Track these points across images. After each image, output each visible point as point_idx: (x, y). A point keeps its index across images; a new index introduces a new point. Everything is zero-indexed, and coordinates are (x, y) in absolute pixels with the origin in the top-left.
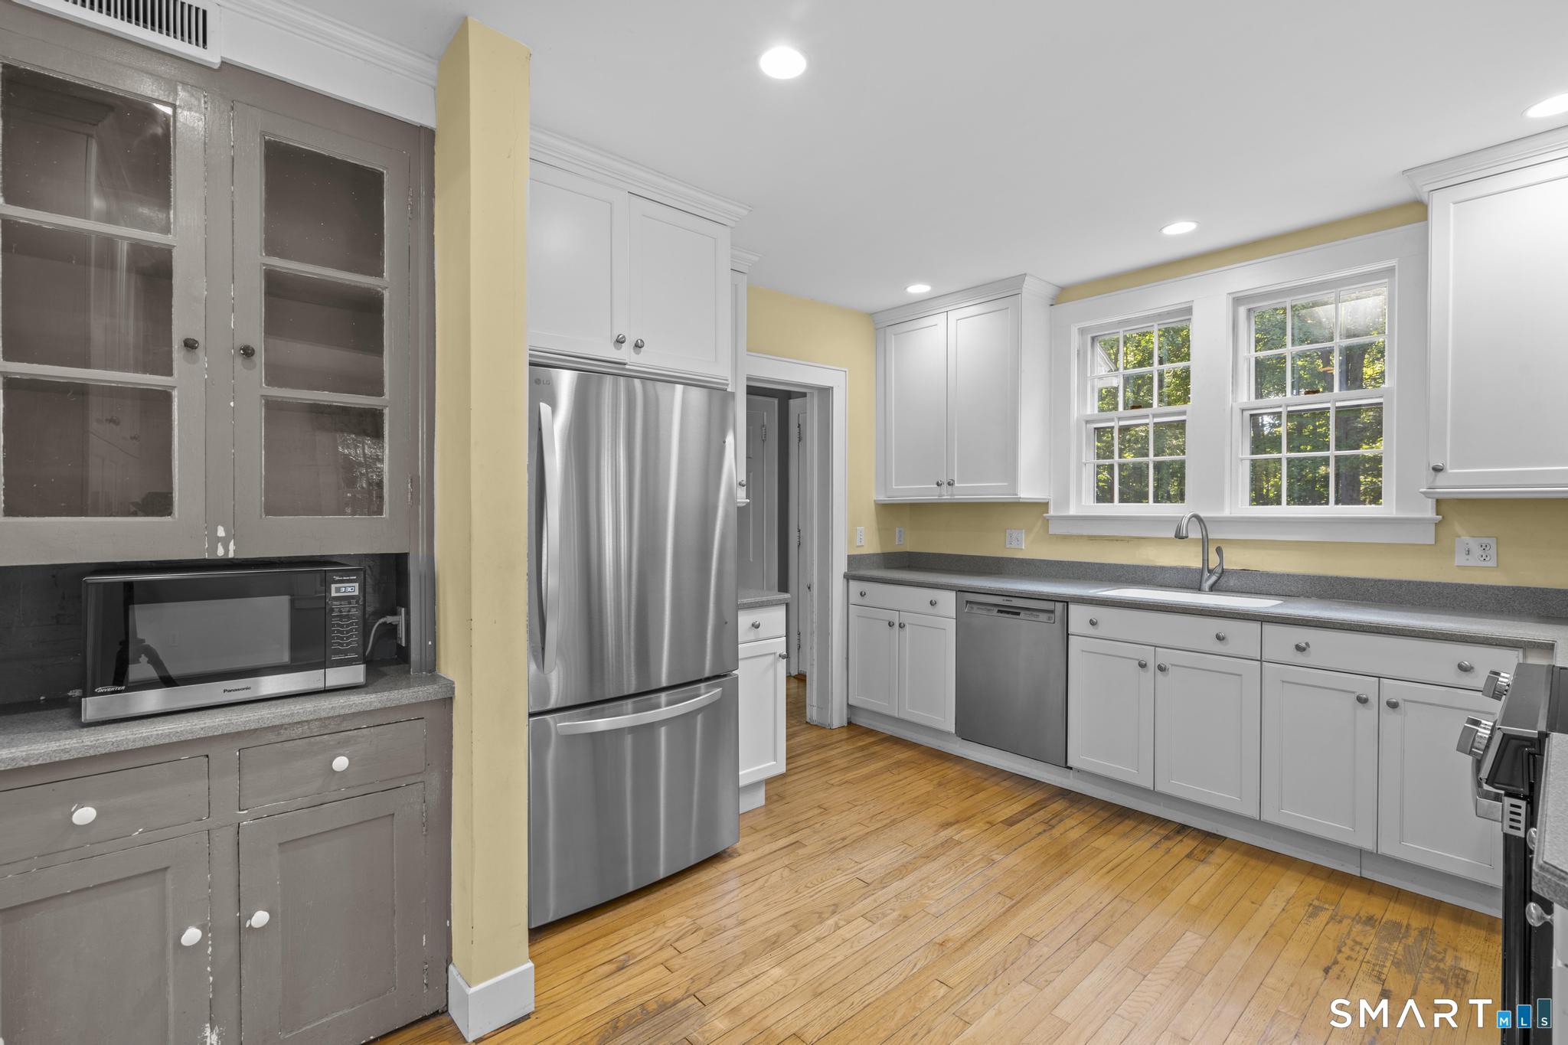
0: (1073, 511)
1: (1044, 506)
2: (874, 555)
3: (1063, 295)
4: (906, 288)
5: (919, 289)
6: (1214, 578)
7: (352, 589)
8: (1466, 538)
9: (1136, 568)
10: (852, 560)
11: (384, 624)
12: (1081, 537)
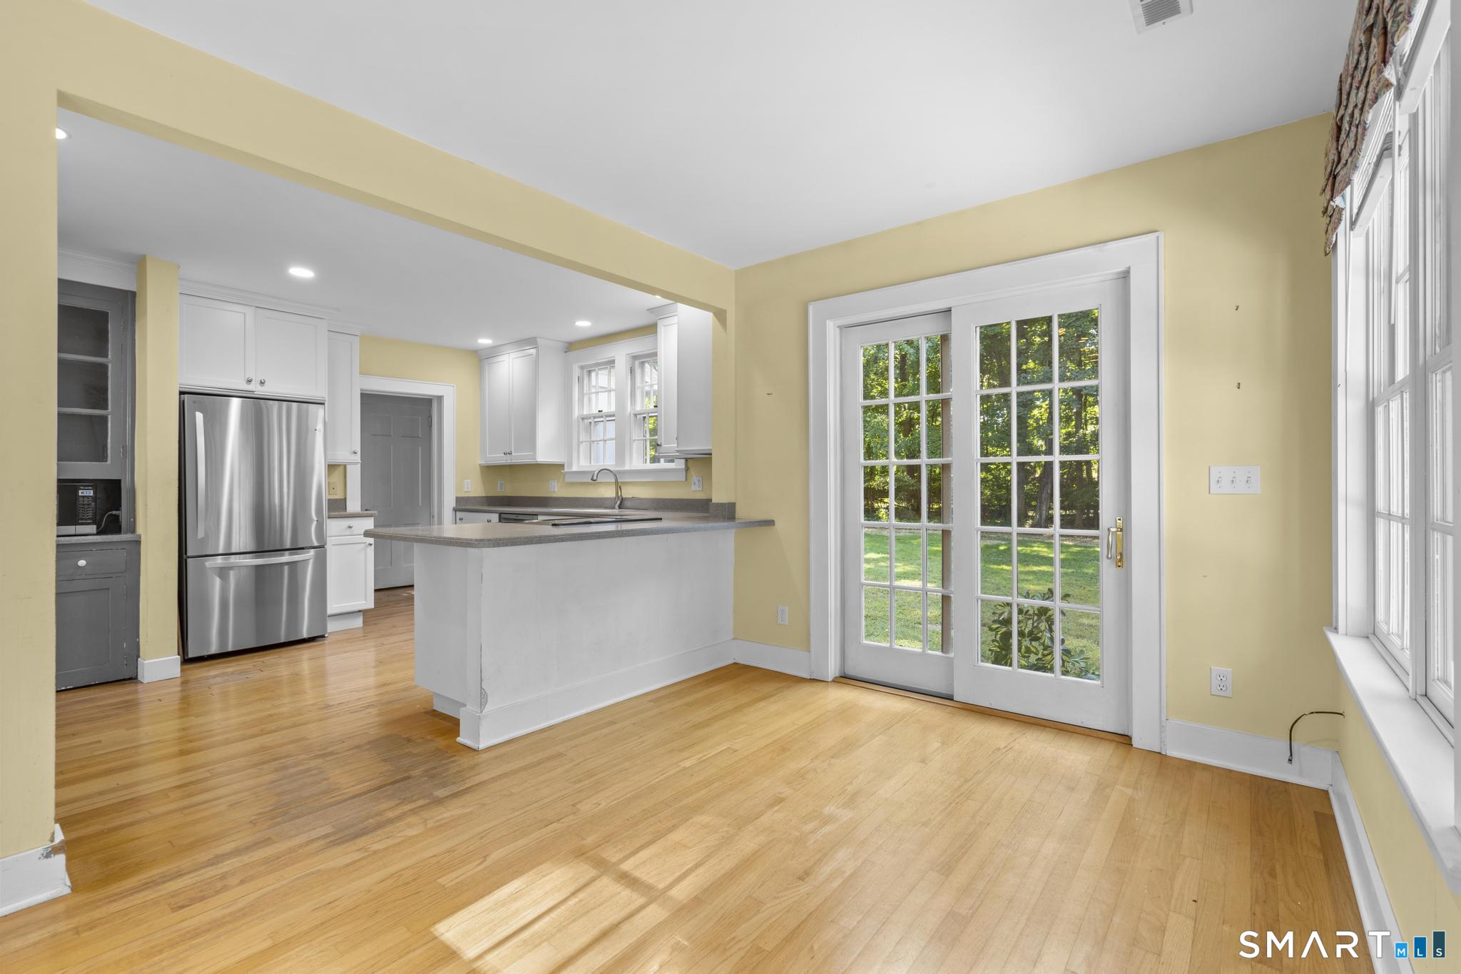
0: (575, 469)
1: (562, 466)
2: (478, 497)
3: (571, 346)
4: (477, 340)
5: (485, 341)
6: (618, 502)
7: (91, 493)
8: (694, 477)
9: (596, 499)
10: (458, 500)
11: (111, 514)
12: (577, 483)
